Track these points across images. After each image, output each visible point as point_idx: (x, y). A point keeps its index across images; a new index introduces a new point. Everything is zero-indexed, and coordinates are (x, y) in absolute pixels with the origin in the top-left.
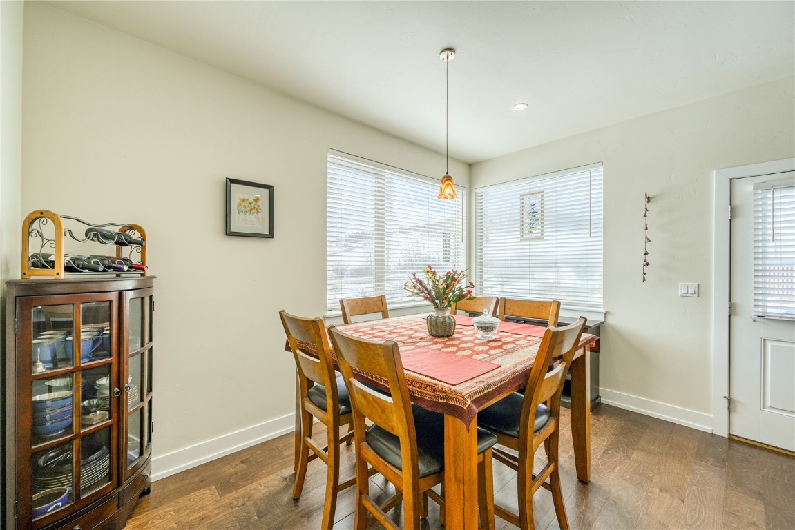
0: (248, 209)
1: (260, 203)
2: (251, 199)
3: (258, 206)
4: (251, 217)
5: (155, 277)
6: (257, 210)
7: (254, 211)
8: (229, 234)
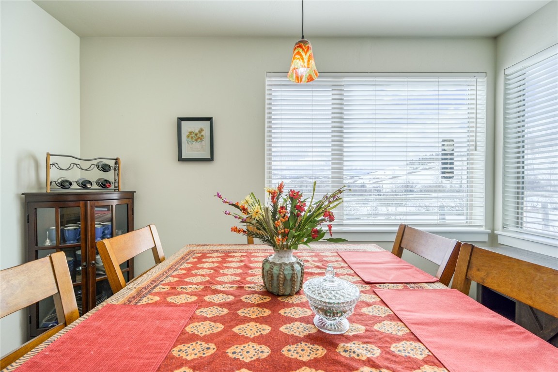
0: (194, 139)
1: (203, 133)
2: (197, 131)
3: (202, 136)
4: (197, 145)
5: (135, 192)
6: (201, 139)
7: (199, 140)
8: (181, 159)
